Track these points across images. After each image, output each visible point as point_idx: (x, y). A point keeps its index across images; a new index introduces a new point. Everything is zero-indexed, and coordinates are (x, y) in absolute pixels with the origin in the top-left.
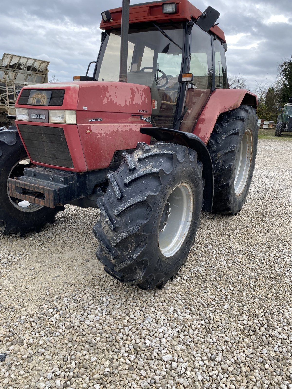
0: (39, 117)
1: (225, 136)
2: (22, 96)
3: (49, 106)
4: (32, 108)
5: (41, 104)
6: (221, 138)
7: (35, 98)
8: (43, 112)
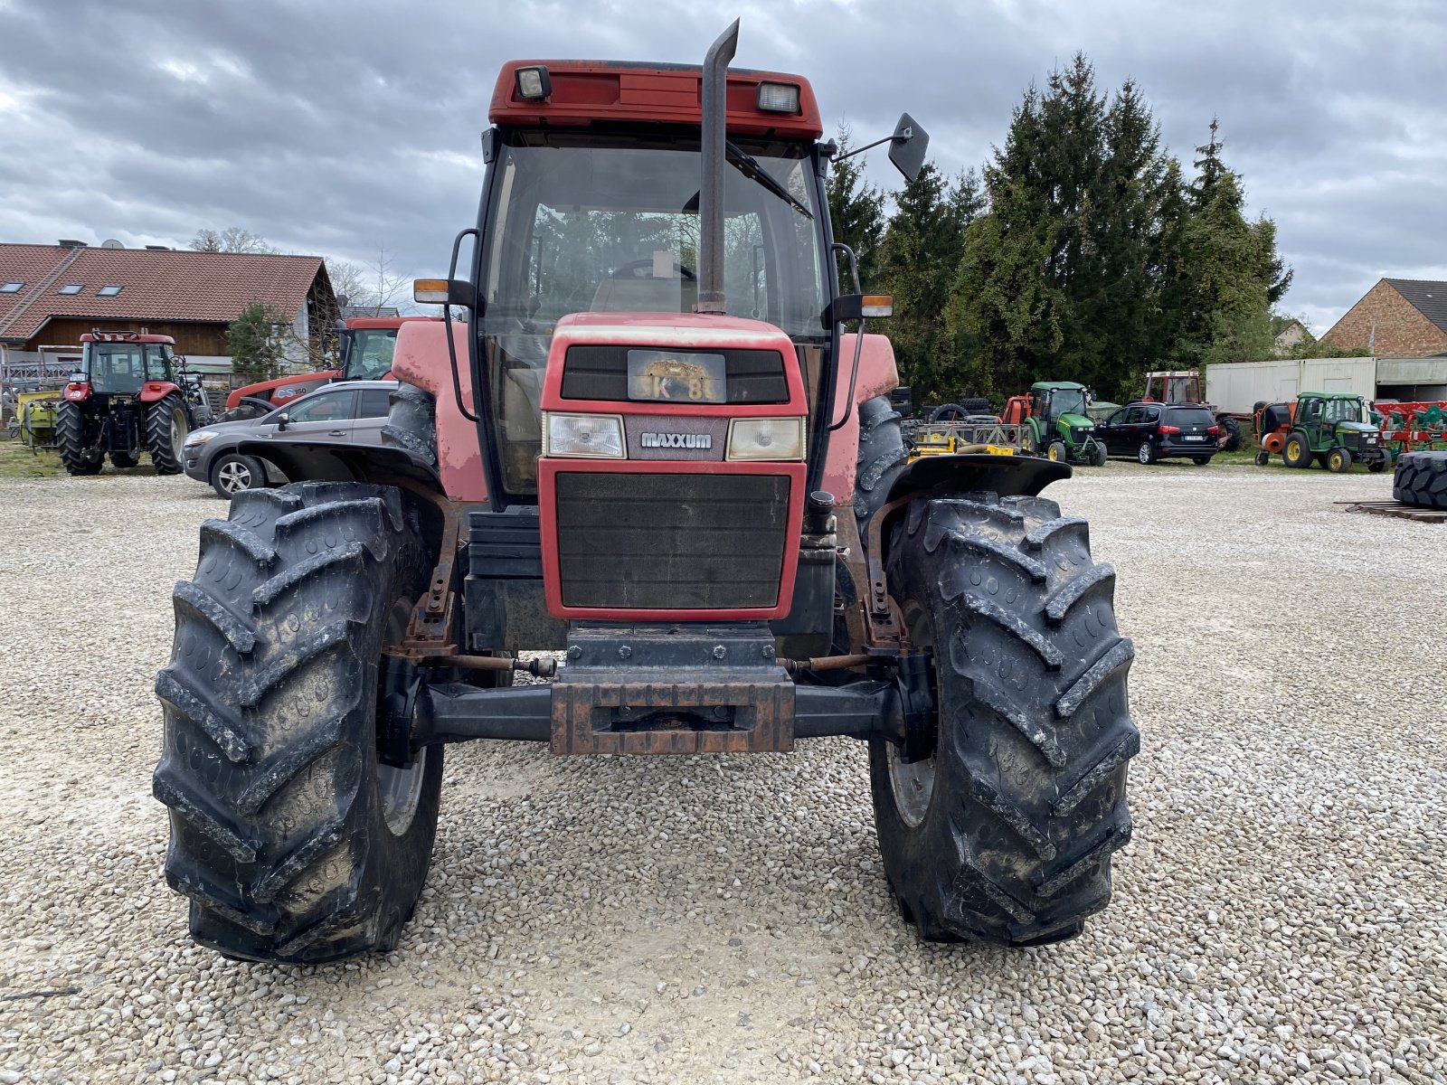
0: (680, 443)
1: (880, 470)
2: (571, 369)
3: (727, 404)
4: (650, 411)
5: (692, 397)
6: (871, 478)
7: (657, 380)
8: (698, 424)
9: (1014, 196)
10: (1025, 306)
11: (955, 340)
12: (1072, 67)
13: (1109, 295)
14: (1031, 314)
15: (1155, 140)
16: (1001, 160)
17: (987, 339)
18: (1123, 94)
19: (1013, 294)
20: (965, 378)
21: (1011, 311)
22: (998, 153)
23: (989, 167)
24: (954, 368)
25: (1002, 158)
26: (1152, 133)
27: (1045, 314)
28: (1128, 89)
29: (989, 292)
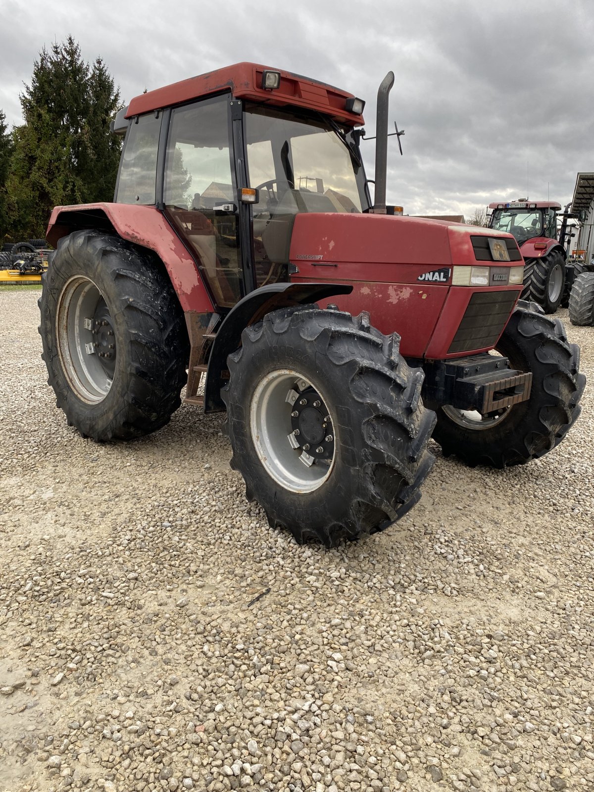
0: (501, 278)
2: (475, 247)
3: (510, 261)
5: (504, 259)
7: (497, 251)
9: (43, 118)
10: (60, 186)
11: (17, 203)
12: (67, 43)
13: (105, 182)
14: (64, 190)
15: (117, 95)
16: (31, 93)
17: (37, 204)
18: (97, 65)
19: (51, 178)
20: (25, 226)
21: (52, 188)
22: (28, 88)
23: (24, 97)
24: (19, 221)
25: (31, 92)
26: (115, 90)
27: (73, 191)
28: (99, 62)
29: (35, 175)
